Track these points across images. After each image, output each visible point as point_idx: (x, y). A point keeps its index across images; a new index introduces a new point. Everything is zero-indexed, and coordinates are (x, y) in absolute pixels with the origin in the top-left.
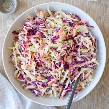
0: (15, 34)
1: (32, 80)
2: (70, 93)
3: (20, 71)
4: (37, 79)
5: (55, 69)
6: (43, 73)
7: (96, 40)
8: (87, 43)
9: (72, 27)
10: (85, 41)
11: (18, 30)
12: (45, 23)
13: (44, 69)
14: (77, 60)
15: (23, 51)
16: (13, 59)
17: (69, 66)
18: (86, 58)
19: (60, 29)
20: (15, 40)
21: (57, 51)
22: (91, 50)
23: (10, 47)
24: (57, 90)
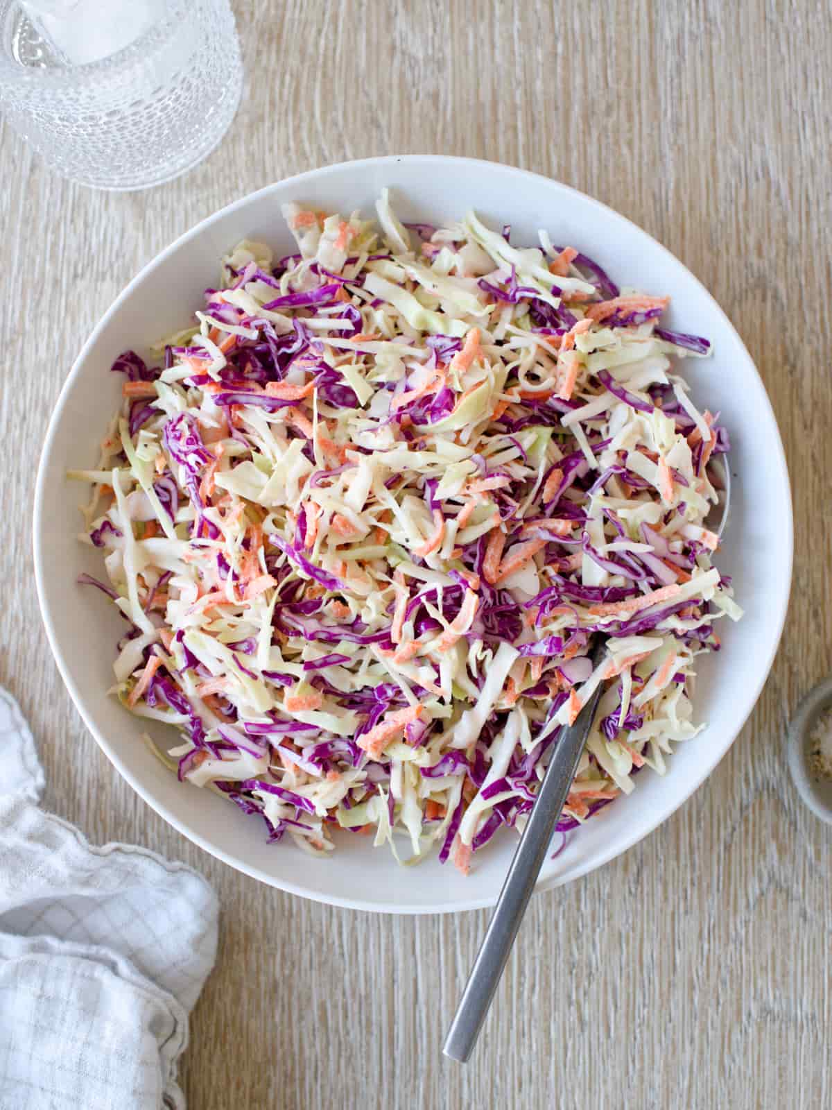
0: (132, 378)
1: (240, 713)
2: (523, 823)
3: (156, 648)
4: (283, 707)
5: (417, 634)
6: (325, 663)
7: (719, 441)
8: (655, 458)
9: (547, 332)
10: (638, 438)
11: (159, 346)
12: (356, 301)
13: (336, 631)
14: (580, 579)
15: (184, 500)
16: (111, 561)
17: (522, 617)
18: (644, 566)
19: (458, 347)
20: (131, 419)
21: (436, 505)
22: (688, 509)
23: (95, 468)
24: (426, 794)
